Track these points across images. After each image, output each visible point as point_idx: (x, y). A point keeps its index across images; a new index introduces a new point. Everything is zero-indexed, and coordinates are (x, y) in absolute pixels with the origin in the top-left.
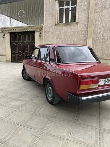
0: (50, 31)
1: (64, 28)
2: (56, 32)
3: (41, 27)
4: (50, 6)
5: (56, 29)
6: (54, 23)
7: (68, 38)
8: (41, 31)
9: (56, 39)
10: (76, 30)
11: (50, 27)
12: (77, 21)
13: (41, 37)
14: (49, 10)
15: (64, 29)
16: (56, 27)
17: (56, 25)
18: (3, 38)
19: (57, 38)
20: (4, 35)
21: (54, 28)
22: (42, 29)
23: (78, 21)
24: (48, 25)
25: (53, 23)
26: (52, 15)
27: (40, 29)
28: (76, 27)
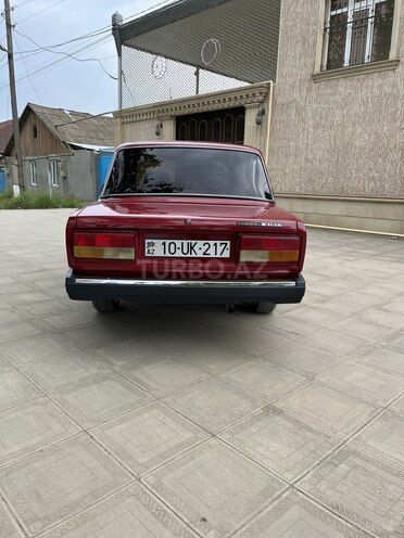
0: (294, 101)
1: (343, 86)
2: (315, 106)
3: (264, 90)
4: (299, 10)
5: (313, 94)
6: (311, 70)
7: (354, 124)
8: (264, 106)
9: (311, 130)
10: (387, 89)
11: (293, 86)
12: (392, 55)
13: (264, 124)
14: (295, 25)
15: (342, 89)
16: (314, 86)
17: (315, 78)
18: (158, 134)
19: (316, 126)
20: (161, 126)
21: (309, 90)
22: (266, 96)
23: (398, 53)
24: (290, 81)
25: (306, 73)
26: (305, 41)
27: (261, 98)
28: (391, 78)
